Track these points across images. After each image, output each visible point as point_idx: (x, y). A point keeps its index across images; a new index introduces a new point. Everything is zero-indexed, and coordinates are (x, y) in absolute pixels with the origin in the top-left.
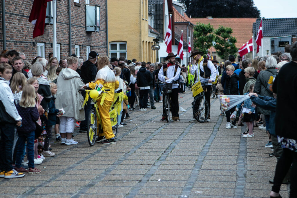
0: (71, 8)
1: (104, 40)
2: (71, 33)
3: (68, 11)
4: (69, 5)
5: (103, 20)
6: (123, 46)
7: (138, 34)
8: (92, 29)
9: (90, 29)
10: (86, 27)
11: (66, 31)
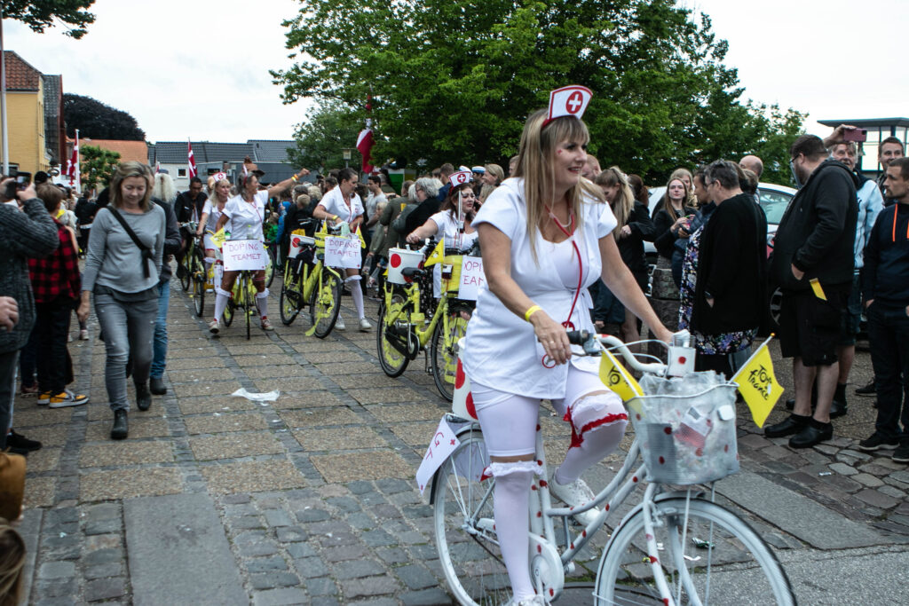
7: (35, 155)
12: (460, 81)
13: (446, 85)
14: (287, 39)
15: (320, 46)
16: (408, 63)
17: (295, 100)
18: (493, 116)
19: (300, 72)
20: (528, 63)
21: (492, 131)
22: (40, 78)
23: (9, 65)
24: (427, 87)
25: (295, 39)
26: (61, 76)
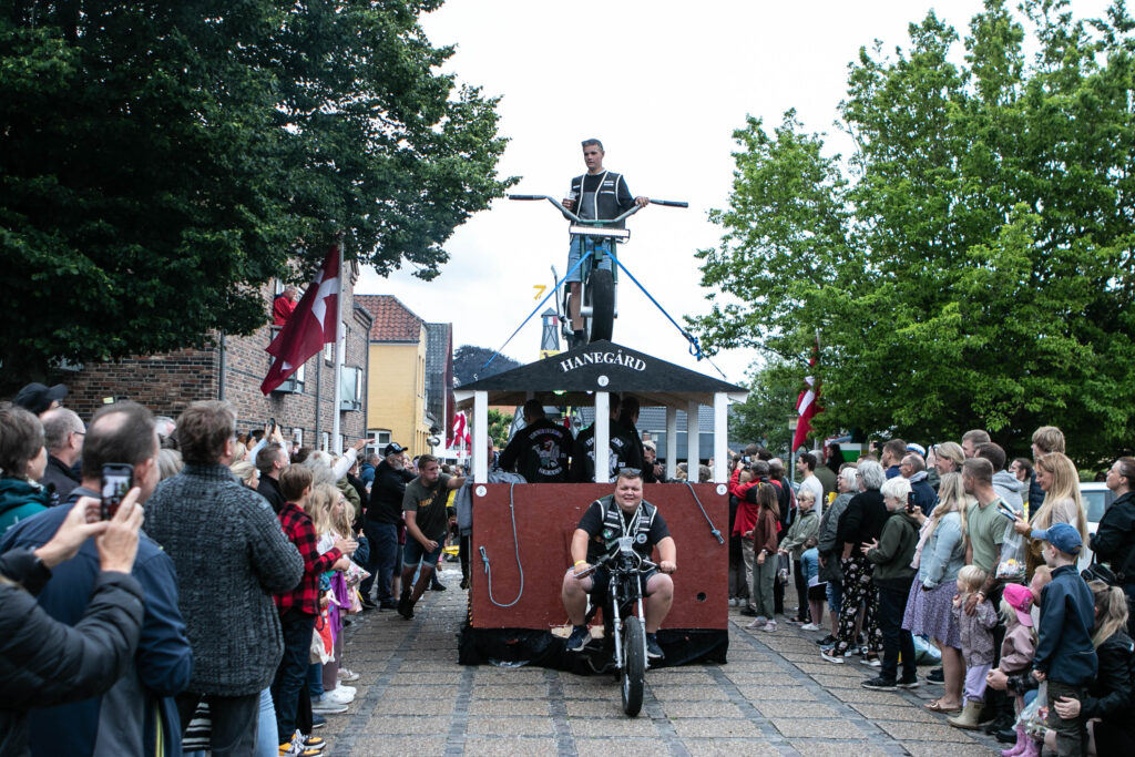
0: (321, 369)
1: (362, 427)
2: (319, 412)
3: (317, 373)
4: (318, 364)
5: (364, 393)
6: (385, 437)
7: (411, 419)
8: (349, 407)
9: (346, 407)
11: (311, 407)
12: (925, 326)
13: (906, 330)
14: (703, 275)
15: (746, 284)
16: (857, 301)
17: (714, 354)
18: (974, 374)
19: (719, 316)
20: (1025, 298)
21: (974, 394)
22: (422, 327)
23: (388, 312)
24: (882, 334)
25: (713, 274)
26: (451, 324)
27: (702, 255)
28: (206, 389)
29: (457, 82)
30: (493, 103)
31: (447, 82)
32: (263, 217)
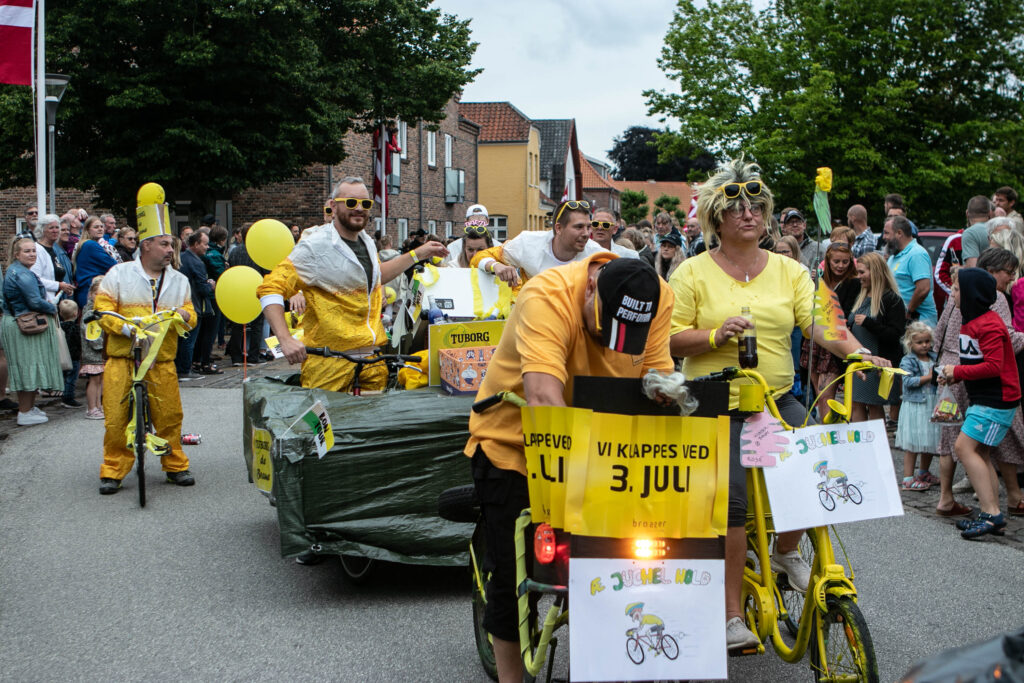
0: (424, 173)
2: (423, 205)
3: (419, 177)
4: (420, 169)
5: (472, 187)
6: (502, 222)
7: (523, 207)
8: (453, 200)
9: (451, 200)
10: (445, 197)
11: (415, 203)
22: (530, 125)
23: (503, 117)
26: (574, 120)
27: (646, 94)
28: (320, 197)
29: (442, 13)
30: (467, 23)
31: (437, 13)
32: (322, 113)
